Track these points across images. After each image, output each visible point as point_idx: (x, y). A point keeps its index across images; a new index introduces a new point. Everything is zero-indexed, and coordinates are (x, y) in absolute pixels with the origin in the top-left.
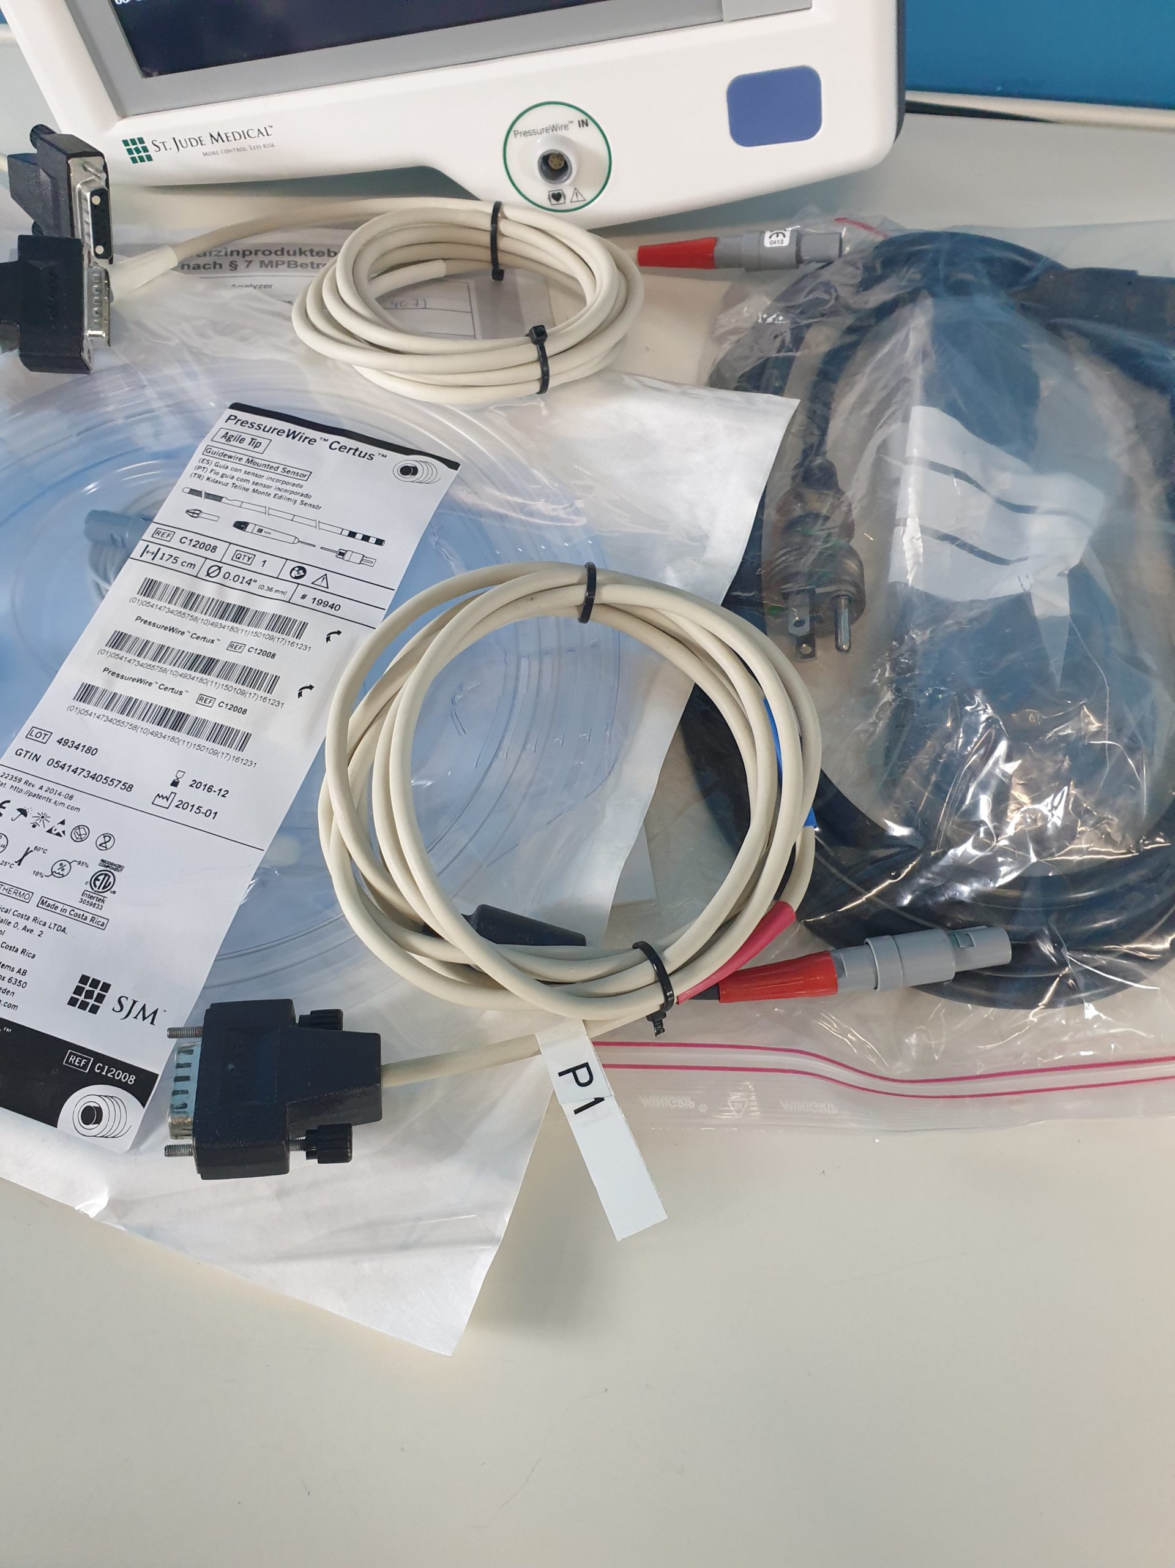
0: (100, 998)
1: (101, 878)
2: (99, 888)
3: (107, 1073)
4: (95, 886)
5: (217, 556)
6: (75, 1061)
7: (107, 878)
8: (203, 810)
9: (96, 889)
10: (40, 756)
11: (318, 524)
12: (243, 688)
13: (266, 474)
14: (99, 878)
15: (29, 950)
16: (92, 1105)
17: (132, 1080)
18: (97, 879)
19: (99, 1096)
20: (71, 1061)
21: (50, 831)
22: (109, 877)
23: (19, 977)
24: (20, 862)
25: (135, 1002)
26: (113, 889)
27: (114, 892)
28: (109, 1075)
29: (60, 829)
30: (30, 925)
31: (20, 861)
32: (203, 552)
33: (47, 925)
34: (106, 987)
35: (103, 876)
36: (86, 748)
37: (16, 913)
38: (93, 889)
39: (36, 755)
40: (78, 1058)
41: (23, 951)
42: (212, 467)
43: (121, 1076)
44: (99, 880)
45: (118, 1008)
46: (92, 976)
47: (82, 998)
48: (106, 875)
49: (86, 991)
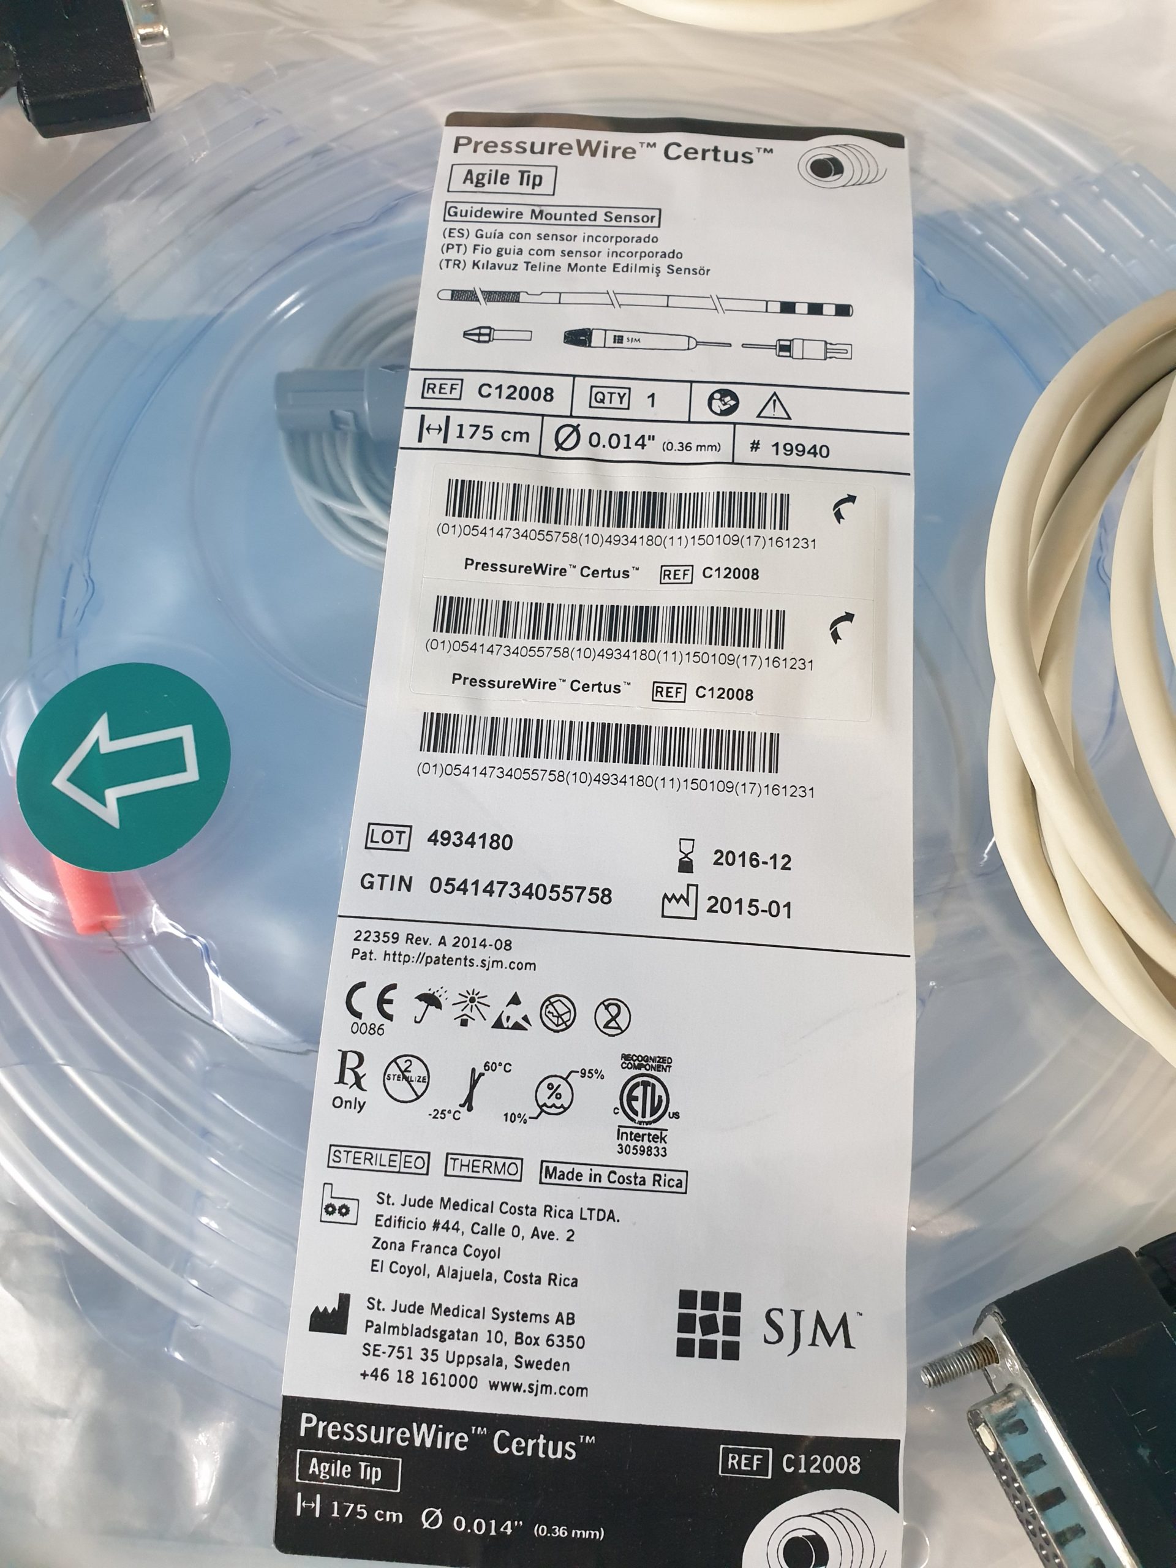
0: (733, 1326)
1: (638, 1092)
2: (644, 1116)
3: (807, 1468)
4: (636, 1113)
5: (560, 405)
6: (739, 1463)
7: (649, 1089)
8: (763, 905)
9: (639, 1118)
10: (411, 878)
11: (717, 303)
12: (728, 650)
13: (580, 232)
14: (635, 1094)
15: (563, 1272)
16: (800, 1534)
17: (855, 1465)
18: (631, 1098)
19: (810, 1516)
20: (732, 1464)
21: (498, 1024)
22: (654, 1087)
23: (565, 1330)
24: (468, 1103)
25: (798, 1314)
26: (671, 1110)
27: (676, 1115)
28: (812, 1470)
29: (516, 1014)
30: (545, 1223)
31: (469, 1099)
32: (529, 405)
33: (577, 1215)
34: (734, 1301)
35: (641, 1088)
36: (488, 840)
37: (505, 1208)
38: (633, 1120)
39: (402, 879)
40: (744, 1456)
41: (552, 1279)
42: (472, 241)
43: (834, 1464)
44: (636, 1099)
45: (773, 1336)
46: (700, 1287)
47: (697, 1336)
48: (645, 1084)
49: (700, 1318)
